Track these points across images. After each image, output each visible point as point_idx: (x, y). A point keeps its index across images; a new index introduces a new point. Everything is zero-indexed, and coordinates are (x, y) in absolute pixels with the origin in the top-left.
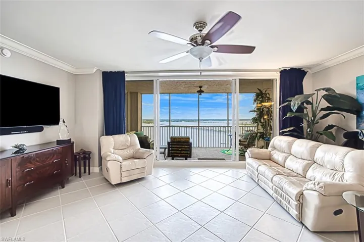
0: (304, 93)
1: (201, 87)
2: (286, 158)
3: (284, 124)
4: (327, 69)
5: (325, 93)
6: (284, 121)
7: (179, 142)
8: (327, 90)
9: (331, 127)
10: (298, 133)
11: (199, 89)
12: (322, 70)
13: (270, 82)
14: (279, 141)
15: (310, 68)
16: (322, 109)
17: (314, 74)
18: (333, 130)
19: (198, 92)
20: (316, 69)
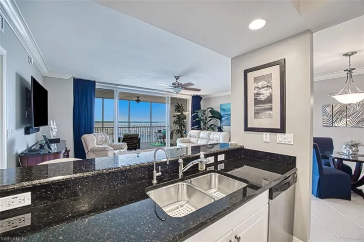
0: (201, 109)
1: (138, 97)
2: (198, 140)
3: (193, 125)
4: (210, 98)
5: (210, 109)
6: (193, 123)
7: (131, 138)
8: (212, 108)
9: (212, 125)
10: (199, 128)
11: (137, 99)
12: (208, 99)
13: (186, 101)
14: (192, 133)
15: (203, 96)
16: (209, 117)
17: (205, 99)
18: (212, 126)
19: (136, 101)
20: (206, 97)
